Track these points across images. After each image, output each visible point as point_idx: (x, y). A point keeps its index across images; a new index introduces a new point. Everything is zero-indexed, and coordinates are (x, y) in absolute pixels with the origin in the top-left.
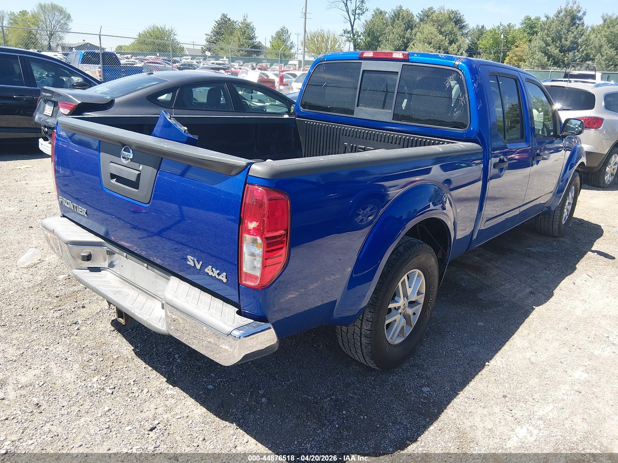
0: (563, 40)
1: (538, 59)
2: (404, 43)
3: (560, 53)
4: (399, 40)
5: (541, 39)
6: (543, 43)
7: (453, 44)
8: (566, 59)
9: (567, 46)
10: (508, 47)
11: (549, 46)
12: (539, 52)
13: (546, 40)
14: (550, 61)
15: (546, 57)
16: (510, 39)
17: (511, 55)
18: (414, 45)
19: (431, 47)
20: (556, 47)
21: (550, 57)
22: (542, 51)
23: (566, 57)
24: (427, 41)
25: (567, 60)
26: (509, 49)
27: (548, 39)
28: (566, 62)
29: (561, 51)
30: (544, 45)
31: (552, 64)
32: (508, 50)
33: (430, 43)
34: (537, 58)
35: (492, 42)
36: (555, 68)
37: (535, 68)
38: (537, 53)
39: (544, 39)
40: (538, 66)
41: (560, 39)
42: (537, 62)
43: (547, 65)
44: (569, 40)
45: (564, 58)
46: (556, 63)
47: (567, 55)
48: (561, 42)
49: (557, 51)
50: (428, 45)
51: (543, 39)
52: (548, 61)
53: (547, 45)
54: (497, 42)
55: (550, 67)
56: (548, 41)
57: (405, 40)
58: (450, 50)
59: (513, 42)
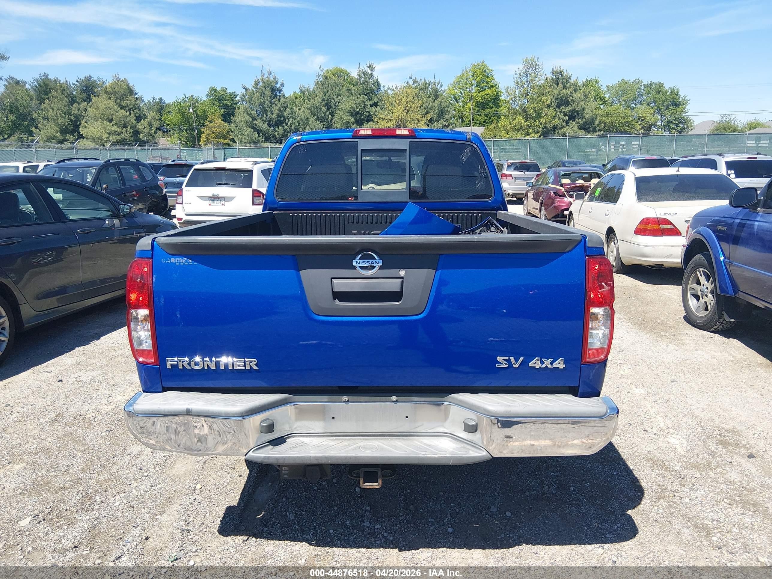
0: (269, 113)
1: (248, 135)
2: (71, 120)
3: (269, 128)
4: (64, 118)
5: (246, 113)
6: (248, 117)
7: (142, 121)
8: (276, 133)
9: (274, 119)
10: (200, 122)
11: (256, 120)
12: (247, 127)
13: (251, 114)
14: (261, 137)
15: (256, 133)
16: (201, 114)
17: (207, 132)
18: (86, 122)
19: (113, 125)
20: (263, 121)
21: (259, 132)
22: (249, 126)
23: (276, 131)
24: (106, 118)
25: (278, 134)
26: (203, 125)
27: (252, 112)
28: (277, 137)
29: (270, 125)
30: (251, 120)
31: (263, 139)
32: (201, 126)
33: (111, 121)
34: (246, 134)
35: (180, 117)
36: (268, 144)
37: (247, 145)
38: (245, 128)
39: (249, 112)
40: (250, 143)
41: (265, 112)
42: (248, 138)
43: (259, 141)
44: (275, 114)
45: (274, 132)
46: (267, 139)
47: (277, 129)
48: (267, 115)
49: (266, 125)
50: (108, 123)
51: (247, 113)
52: (259, 136)
53: (254, 119)
54: (185, 118)
55: (262, 144)
56: (254, 115)
57: (72, 117)
58: (140, 127)
59: (205, 117)
